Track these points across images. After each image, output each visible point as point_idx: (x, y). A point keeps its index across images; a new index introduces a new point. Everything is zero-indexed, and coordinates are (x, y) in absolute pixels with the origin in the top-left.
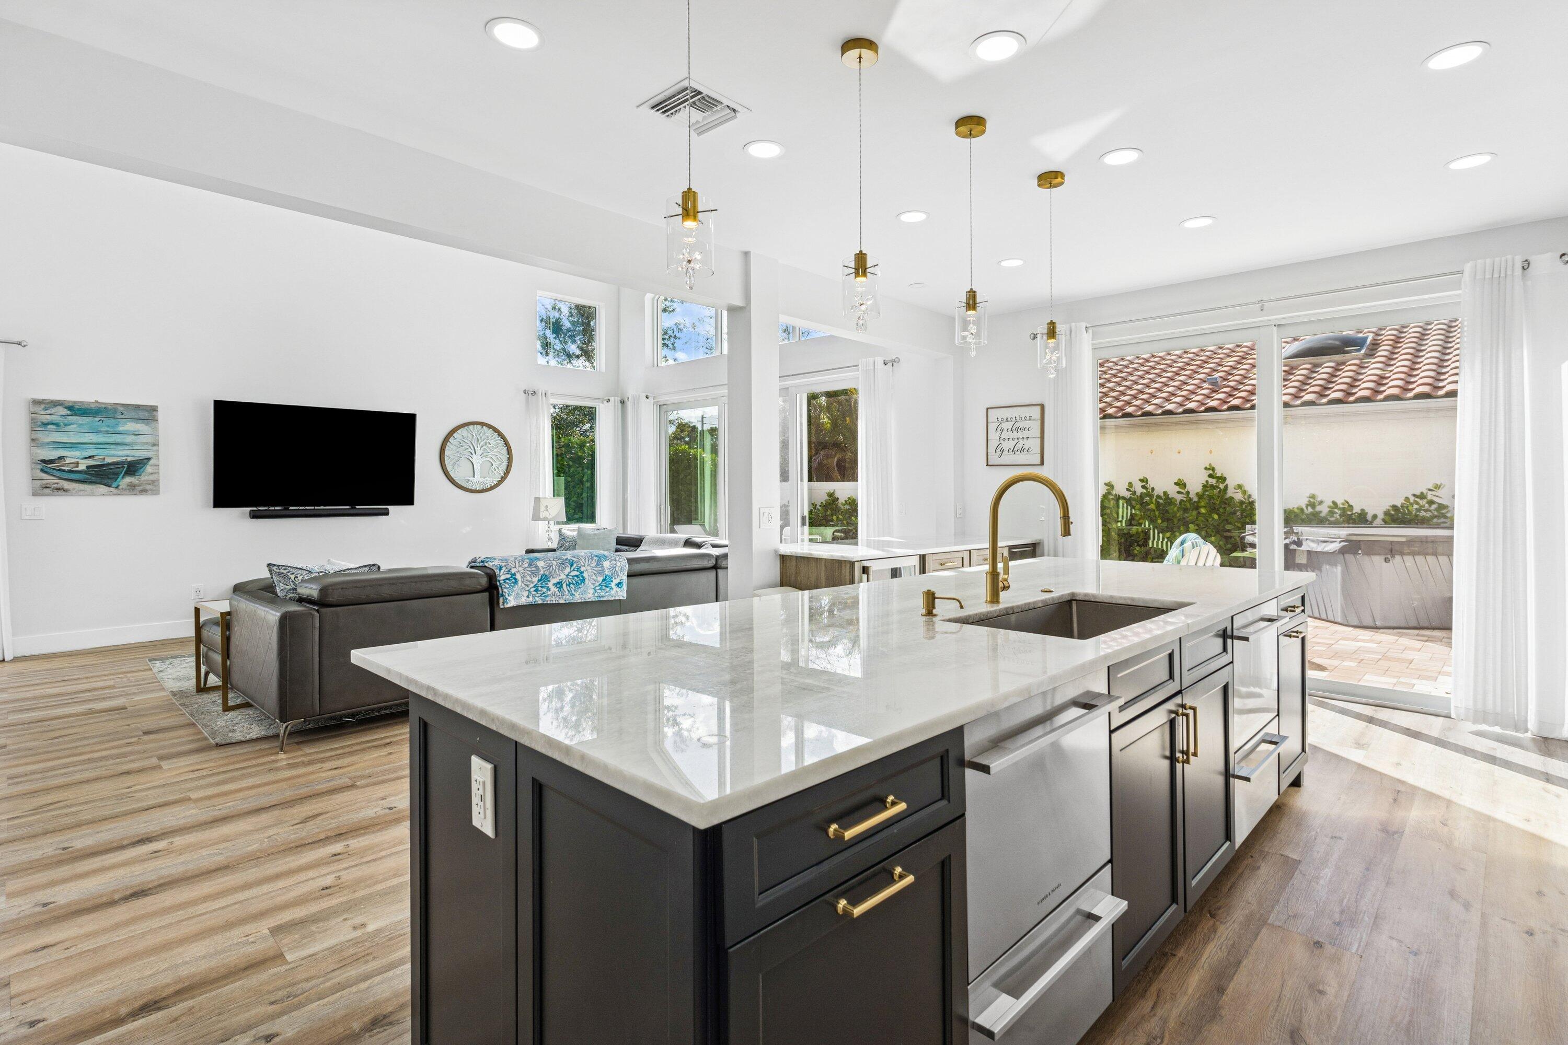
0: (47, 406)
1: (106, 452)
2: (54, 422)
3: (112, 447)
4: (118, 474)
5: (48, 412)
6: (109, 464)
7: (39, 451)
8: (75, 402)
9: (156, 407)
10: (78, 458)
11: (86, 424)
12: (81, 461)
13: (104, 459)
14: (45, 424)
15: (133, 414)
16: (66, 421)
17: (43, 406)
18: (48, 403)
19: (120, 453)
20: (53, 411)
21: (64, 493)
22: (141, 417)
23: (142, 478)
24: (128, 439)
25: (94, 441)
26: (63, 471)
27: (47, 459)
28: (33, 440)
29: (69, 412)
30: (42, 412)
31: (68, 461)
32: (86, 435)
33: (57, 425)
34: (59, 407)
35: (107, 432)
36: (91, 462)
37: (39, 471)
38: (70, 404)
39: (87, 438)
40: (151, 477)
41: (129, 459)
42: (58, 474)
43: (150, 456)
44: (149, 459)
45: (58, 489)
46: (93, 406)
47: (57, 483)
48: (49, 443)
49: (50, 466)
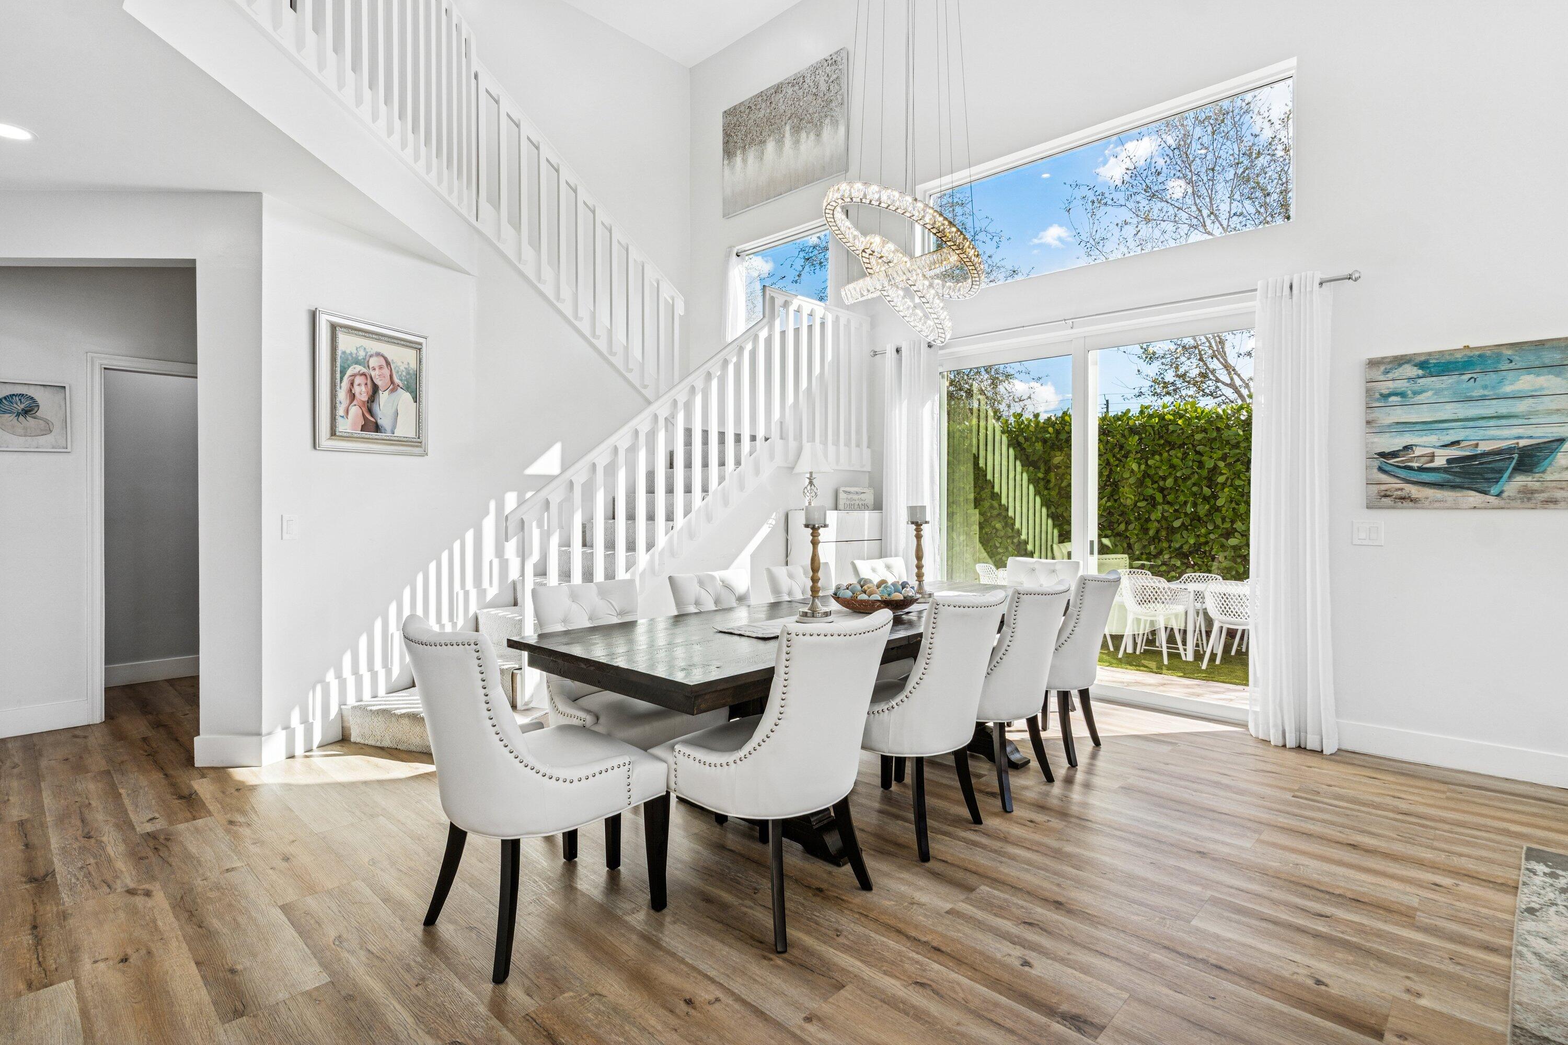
0: (1389, 367)
1: (1481, 433)
2: (1399, 391)
3: (1492, 423)
4: (1501, 471)
5: (1390, 376)
6: (1485, 454)
7: (1376, 440)
8: (1430, 354)
10: (1434, 447)
11: (1446, 389)
12: (1438, 452)
13: (1477, 445)
14: (1385, 397)
15: (1532, 359)
16: (1416, 387)
17: (1382, 368)
18: (1391, 362)
19: (1506, 432)
20: (1396, 373)
21: (1411, 504)
22: (1547, 361)
23: (1548, 476)
24: (1521, 407)
25: (1461, 416)
26: (1410, 468)
27: (1387, 451)
28: (1368, 422)
29: (1420, 372)
30: (1382, 378)
31: (1418, 452)
32: (1449, 406)
33: (1402, 395)
34: (1406, 366)
35: (1483, 398)
36: (1455, 453)
37: (1375, 471)
38: (1423, 358)
39: (1448, 411)
41: (1523, 443)
42: (1403, 473)
43: (1563, 435)
44: (1559, 441)
45: (1403, 498)
46: (1458, 356)
47: (1402, 489)
48: (1389, 426)
49: (1391, 461)
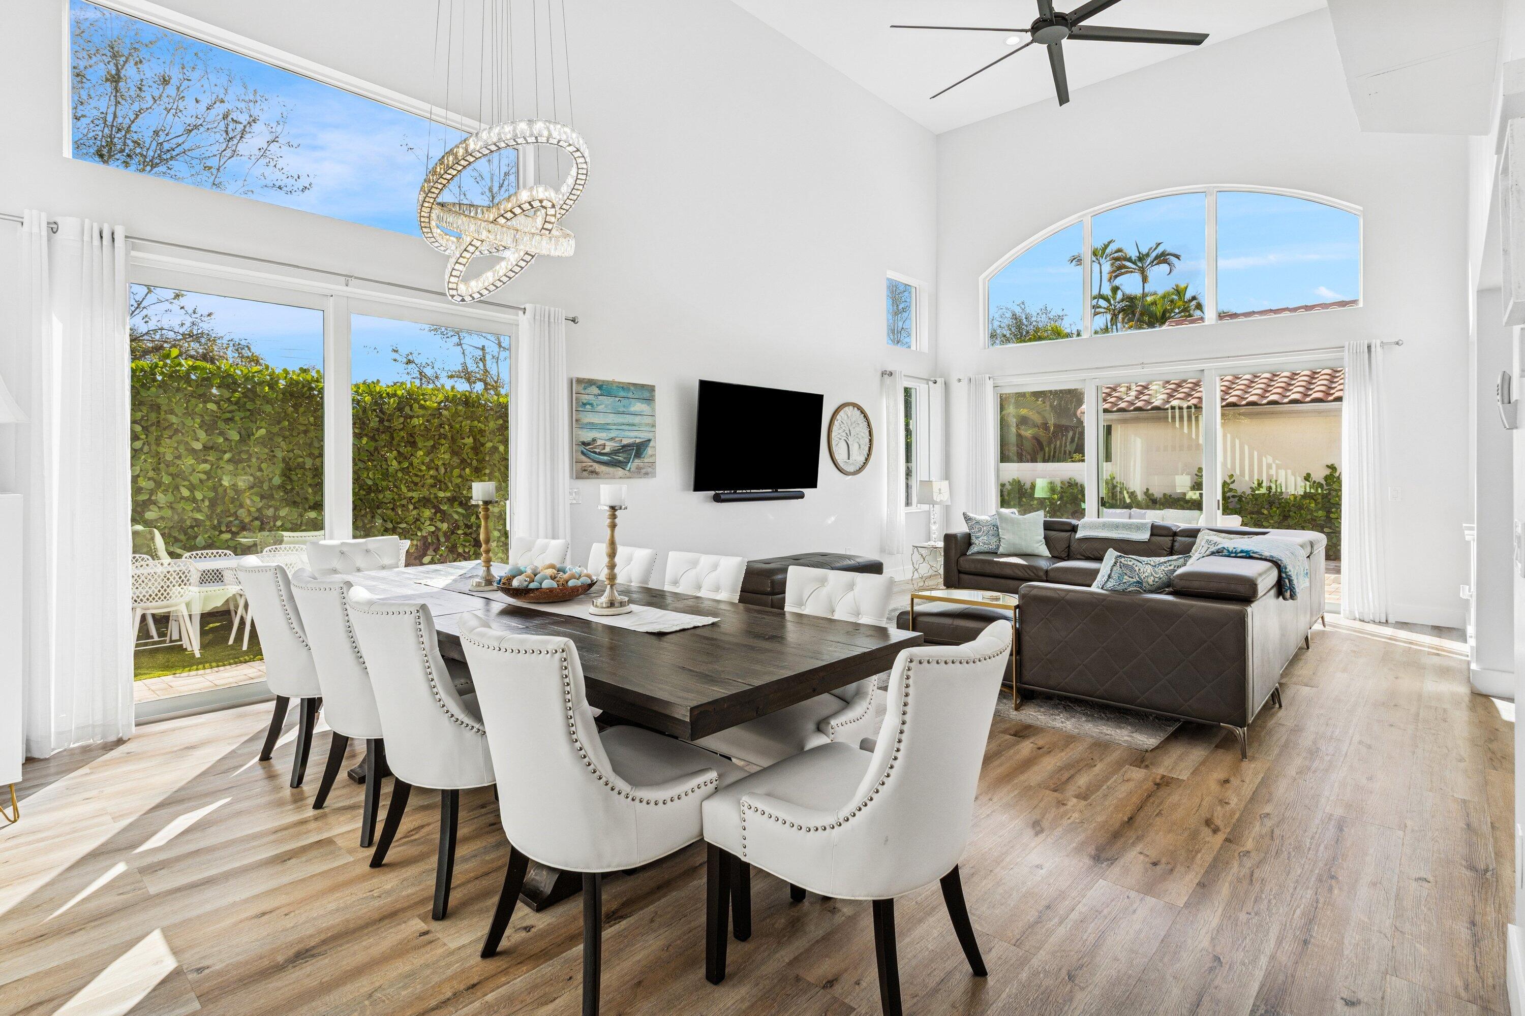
0: (587, 384)
1: (623, 434)
2: (590, 402)
3: (627, 428)
4: (630, 457)
5: (587, 391)
6: (624, 446)
7: (578, 433)
8: (603, 381)
9: (654, 386)
10: (605, 440)
11: (609, 404)
12: (607, 443)
13: (621, 441)
14: (584, 404)
15: (639, 394)
16: (597, 401)
17: (581, 385)
18: (588, 381)
19: (632, 434)
20: (589, 390)
21: (596, 476)
22: (645, 397)
23: (646, 460)
24: (637, 420)
25: (615, 422)
26: (595, 453)
27: (586, 440)
28: (573, 420)
29: (599, 392)
30: (584, 391)
31: (599, 442)
32: (610, 415)
33: (592, 405)
34: (593, 386)
35: (623, 413)
36: (613, 444)
37: (580, 454)
38: (600, 383)
39: (611, 418)
40: (651, 460)
41: (638, 441)
42: (592, 456)
43: (651, 438)
44: (649, 440)
45: (592, 472)
46: (614, 385)
47: (592, 466)
48: (587, 424)
49: (587, 448)
